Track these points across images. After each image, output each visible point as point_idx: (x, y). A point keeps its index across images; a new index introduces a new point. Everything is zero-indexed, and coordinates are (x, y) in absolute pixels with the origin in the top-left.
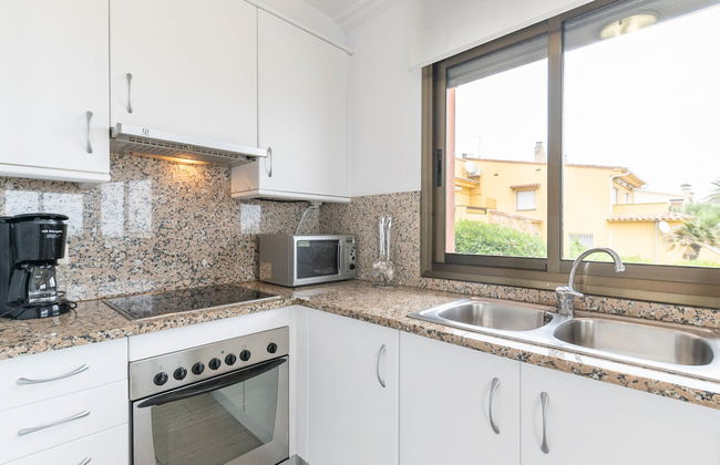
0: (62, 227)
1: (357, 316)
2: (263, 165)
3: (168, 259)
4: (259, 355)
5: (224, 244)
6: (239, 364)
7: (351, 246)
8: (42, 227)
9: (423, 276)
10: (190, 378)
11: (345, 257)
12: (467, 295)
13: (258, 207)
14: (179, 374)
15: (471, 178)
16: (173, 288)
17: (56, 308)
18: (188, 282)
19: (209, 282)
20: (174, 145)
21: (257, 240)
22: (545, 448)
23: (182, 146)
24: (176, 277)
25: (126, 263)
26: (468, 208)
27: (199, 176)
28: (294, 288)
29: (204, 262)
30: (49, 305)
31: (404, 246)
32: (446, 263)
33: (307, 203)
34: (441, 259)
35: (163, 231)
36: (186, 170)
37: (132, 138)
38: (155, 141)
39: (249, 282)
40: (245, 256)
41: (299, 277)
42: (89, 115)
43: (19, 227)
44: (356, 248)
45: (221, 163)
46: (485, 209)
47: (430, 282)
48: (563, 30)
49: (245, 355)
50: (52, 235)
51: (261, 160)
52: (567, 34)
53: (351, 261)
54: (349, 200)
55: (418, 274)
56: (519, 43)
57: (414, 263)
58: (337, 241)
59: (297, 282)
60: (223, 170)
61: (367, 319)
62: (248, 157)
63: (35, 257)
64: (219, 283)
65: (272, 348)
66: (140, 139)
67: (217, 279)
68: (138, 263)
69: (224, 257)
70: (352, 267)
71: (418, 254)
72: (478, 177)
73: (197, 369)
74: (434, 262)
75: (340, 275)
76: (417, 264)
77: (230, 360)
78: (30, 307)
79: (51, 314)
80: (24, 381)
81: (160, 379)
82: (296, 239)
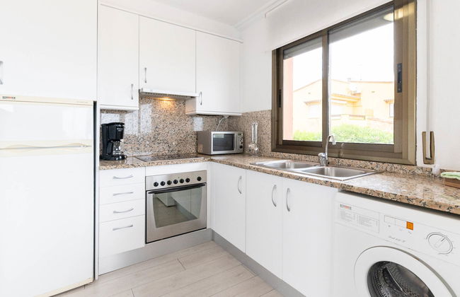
0: (123, 127)
1: (231, 164)
2: (198, 100)
3: (159, 141)
4: (194, 181)
5: (182, 135)
6: (185, 183)
7: (240, 137)
8: (117, 127)
9: (272, 151)
10: (166, 186)
11: (238, 142)
12: (283, 159)
13: (202, 118)
14: (163, 184)
15: (354, 94)
16: (161, 154)
17: (120, 157)
18: (167, 152)
19: (176, 152)
20: (161, 94)
21: (197, 133)
22: (289, 210)
23: (164, 94)
24: (162, 149)
25: (143, 143)
26: (350, 116)
27: (172, 105)
28: (211, 155)
29: (174, 143)
30: (118, 156)
31: (264, 136)
32: (283, 144)
33: (223, 116)
34: (281, 143)
35: (157, 129)
36: (166, 103)
37: (146, 93)
38: (154, 94)
39: (193, 153)
40: (192, 141)
41: (214, 150)
42: (132, 85)
43: (110, 127)
44: (244, 138)
45: (181, 100)
46: (364, 117)
47: (275, 154)
48: (328, 34)
49: (188, 180)
50: (119, 130)
51: (197, 99)
52: (331, 36)
53: (240, 144)
54: (240, 114)
55: (270, 150)
56: (307, 41)
57: (268, 144)
58: (233, 135)
59: (213, 153)
60: (182, 102)
61: (234, 165)
62: (192, 97)
63: (115, 138)
64: (180, 153)
65: (199, 179)
66: (149, 93)
67: (179, 151)
68: (148, 142)
69: (181, 142)
70: (241, 147)
71: (270, 140)
72: (360, 94)
73: (169, 183)
74: (277, 144)
75: (234, 151)
76: (270, 146)
77: (182, 181)
78: (113, 156)
79: (119, 159)
80: (115, 178)
81: (156, 184)
82: (212, 133)
